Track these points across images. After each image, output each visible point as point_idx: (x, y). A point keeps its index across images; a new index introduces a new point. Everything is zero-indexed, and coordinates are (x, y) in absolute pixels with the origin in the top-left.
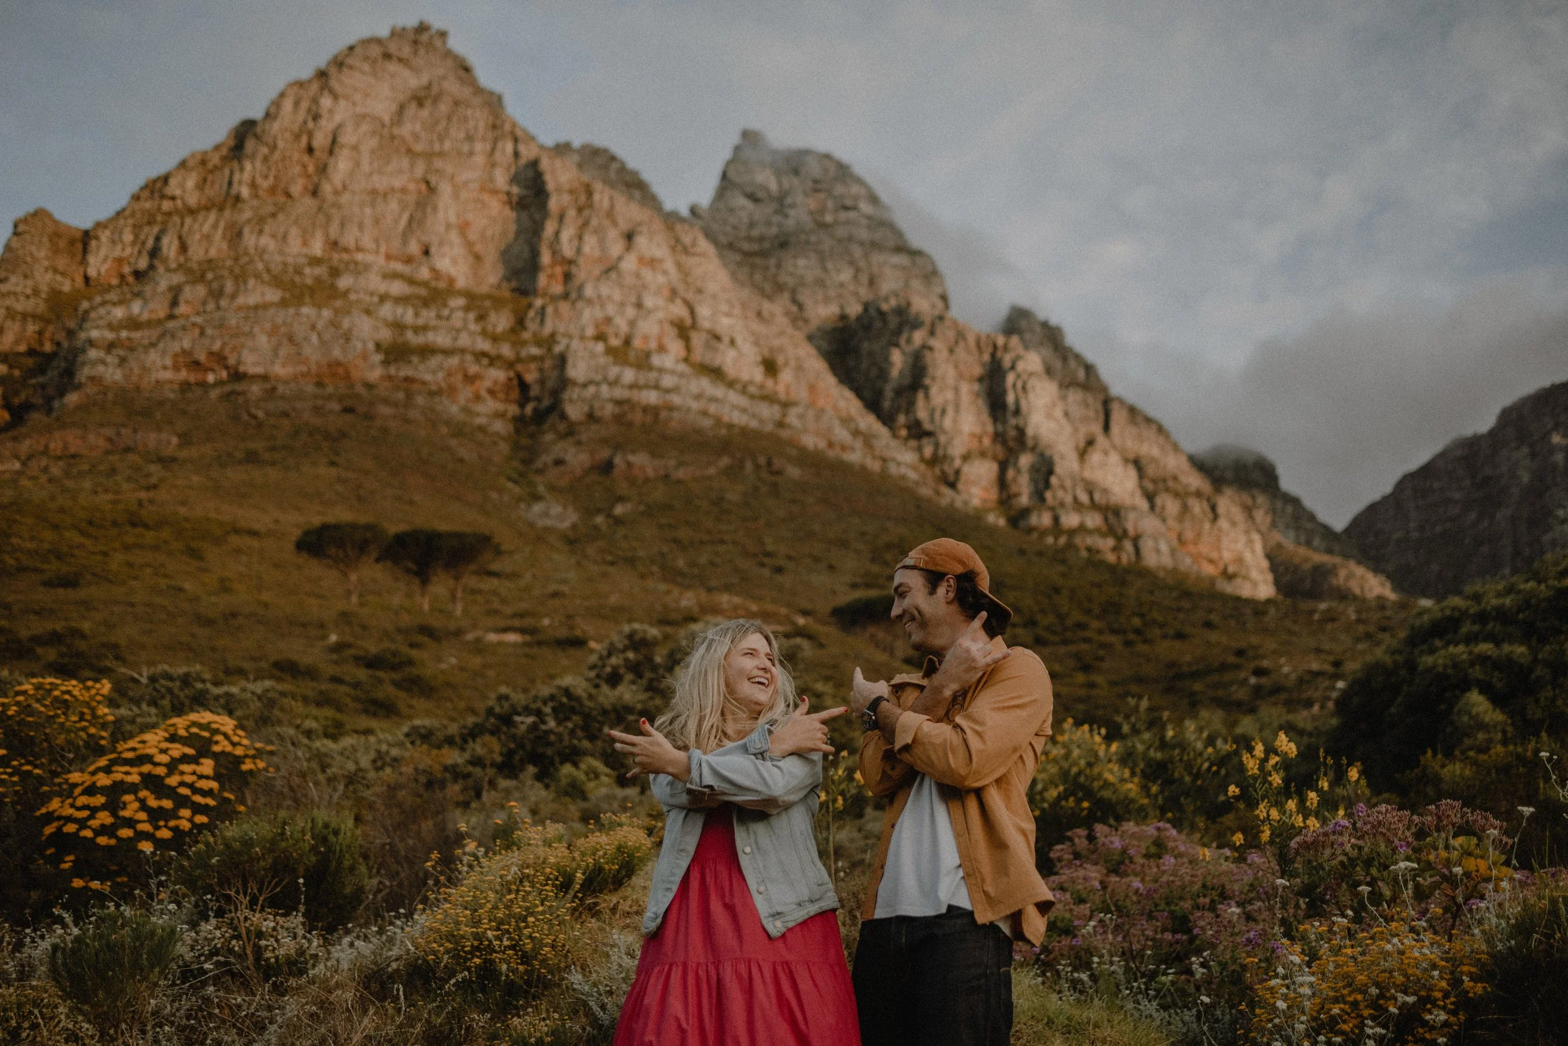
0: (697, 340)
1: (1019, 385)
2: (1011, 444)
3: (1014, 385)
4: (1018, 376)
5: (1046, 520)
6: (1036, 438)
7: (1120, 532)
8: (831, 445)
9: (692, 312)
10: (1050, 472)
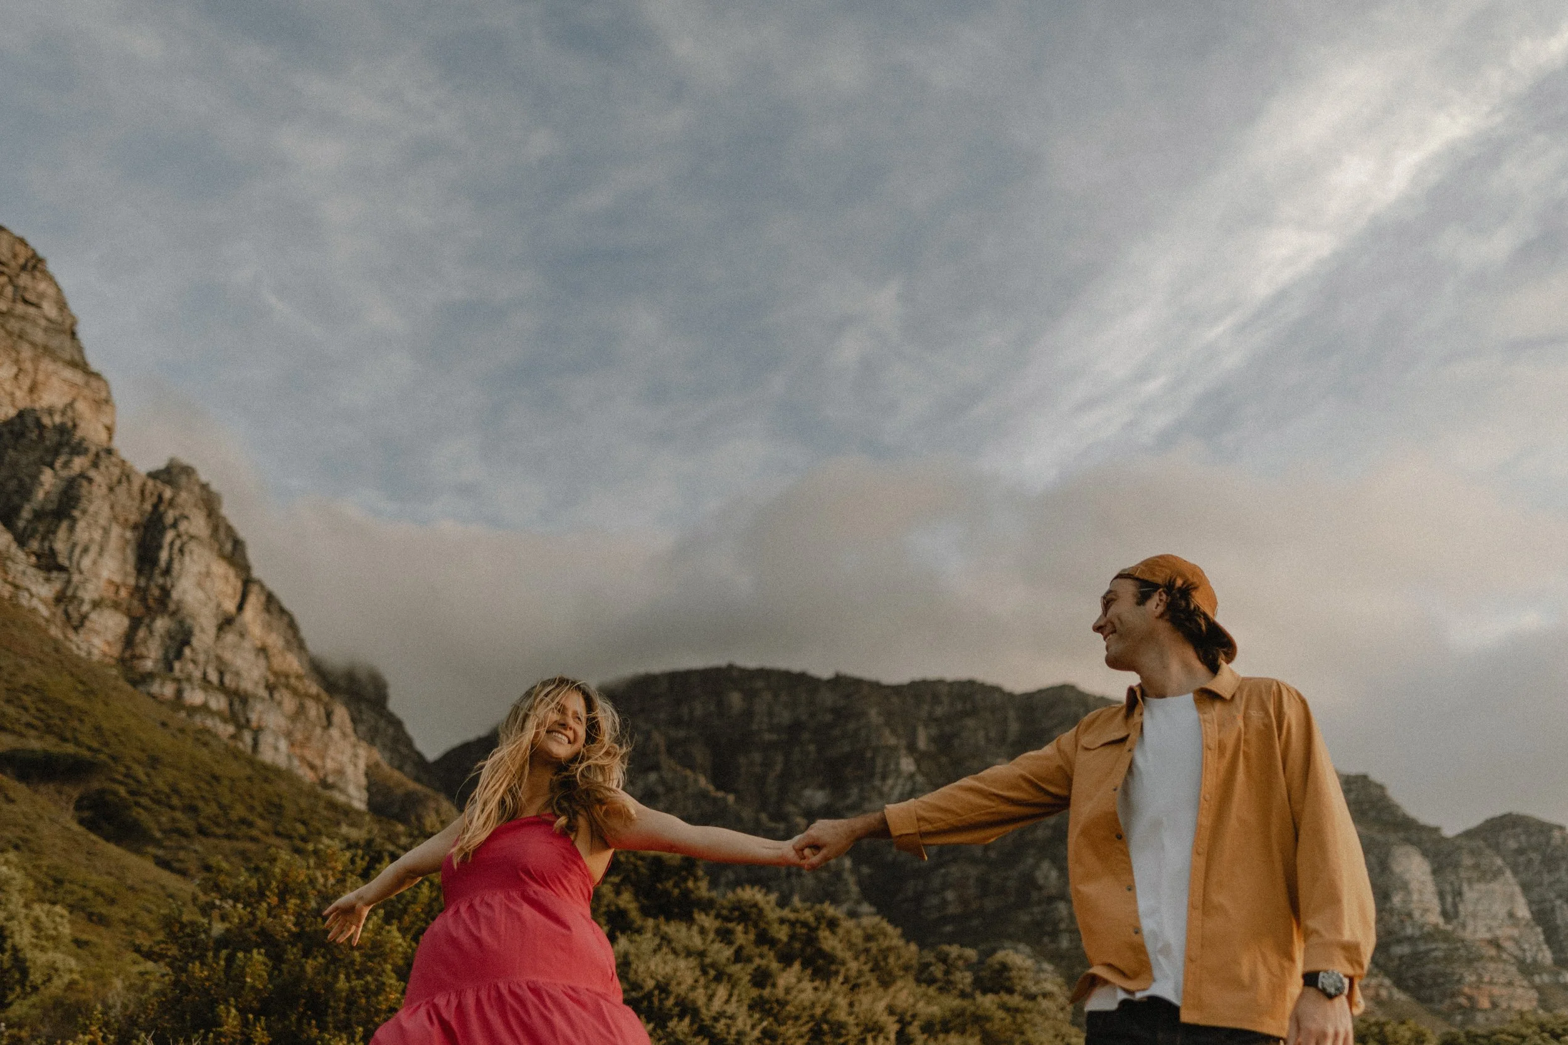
1: (178, 543)
2: (151, 602)
3: (172, 544)
4: (179, 536)
5: (169, 690)
6: (179, 604)
7: (243, 720)
10: (186, 642)
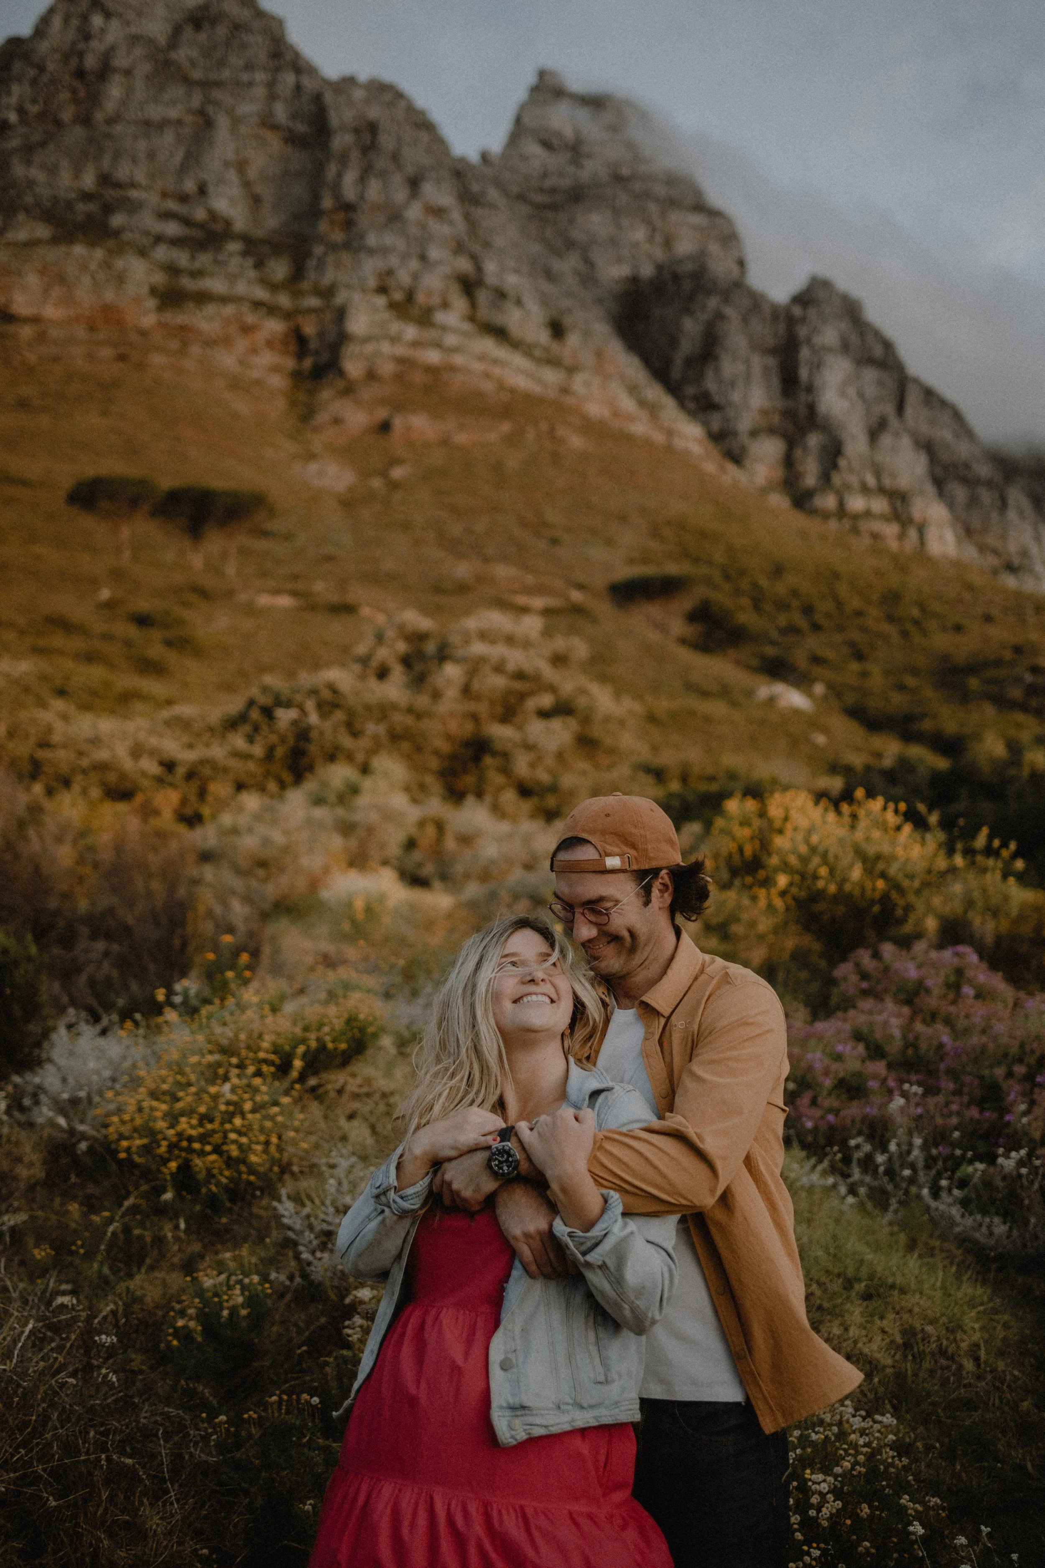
0: (483, 297)
1: (814, 360)
2: (801, 421)
3: (809, 360)
4: (814, 350)
5: (831, 502)
6: (827, 416)
7: (906, 518)
8: (616, 414)
9: (479, 269)
10: (839, 453)
